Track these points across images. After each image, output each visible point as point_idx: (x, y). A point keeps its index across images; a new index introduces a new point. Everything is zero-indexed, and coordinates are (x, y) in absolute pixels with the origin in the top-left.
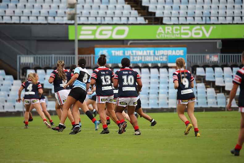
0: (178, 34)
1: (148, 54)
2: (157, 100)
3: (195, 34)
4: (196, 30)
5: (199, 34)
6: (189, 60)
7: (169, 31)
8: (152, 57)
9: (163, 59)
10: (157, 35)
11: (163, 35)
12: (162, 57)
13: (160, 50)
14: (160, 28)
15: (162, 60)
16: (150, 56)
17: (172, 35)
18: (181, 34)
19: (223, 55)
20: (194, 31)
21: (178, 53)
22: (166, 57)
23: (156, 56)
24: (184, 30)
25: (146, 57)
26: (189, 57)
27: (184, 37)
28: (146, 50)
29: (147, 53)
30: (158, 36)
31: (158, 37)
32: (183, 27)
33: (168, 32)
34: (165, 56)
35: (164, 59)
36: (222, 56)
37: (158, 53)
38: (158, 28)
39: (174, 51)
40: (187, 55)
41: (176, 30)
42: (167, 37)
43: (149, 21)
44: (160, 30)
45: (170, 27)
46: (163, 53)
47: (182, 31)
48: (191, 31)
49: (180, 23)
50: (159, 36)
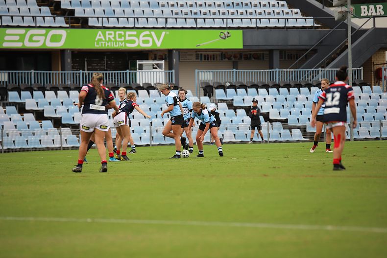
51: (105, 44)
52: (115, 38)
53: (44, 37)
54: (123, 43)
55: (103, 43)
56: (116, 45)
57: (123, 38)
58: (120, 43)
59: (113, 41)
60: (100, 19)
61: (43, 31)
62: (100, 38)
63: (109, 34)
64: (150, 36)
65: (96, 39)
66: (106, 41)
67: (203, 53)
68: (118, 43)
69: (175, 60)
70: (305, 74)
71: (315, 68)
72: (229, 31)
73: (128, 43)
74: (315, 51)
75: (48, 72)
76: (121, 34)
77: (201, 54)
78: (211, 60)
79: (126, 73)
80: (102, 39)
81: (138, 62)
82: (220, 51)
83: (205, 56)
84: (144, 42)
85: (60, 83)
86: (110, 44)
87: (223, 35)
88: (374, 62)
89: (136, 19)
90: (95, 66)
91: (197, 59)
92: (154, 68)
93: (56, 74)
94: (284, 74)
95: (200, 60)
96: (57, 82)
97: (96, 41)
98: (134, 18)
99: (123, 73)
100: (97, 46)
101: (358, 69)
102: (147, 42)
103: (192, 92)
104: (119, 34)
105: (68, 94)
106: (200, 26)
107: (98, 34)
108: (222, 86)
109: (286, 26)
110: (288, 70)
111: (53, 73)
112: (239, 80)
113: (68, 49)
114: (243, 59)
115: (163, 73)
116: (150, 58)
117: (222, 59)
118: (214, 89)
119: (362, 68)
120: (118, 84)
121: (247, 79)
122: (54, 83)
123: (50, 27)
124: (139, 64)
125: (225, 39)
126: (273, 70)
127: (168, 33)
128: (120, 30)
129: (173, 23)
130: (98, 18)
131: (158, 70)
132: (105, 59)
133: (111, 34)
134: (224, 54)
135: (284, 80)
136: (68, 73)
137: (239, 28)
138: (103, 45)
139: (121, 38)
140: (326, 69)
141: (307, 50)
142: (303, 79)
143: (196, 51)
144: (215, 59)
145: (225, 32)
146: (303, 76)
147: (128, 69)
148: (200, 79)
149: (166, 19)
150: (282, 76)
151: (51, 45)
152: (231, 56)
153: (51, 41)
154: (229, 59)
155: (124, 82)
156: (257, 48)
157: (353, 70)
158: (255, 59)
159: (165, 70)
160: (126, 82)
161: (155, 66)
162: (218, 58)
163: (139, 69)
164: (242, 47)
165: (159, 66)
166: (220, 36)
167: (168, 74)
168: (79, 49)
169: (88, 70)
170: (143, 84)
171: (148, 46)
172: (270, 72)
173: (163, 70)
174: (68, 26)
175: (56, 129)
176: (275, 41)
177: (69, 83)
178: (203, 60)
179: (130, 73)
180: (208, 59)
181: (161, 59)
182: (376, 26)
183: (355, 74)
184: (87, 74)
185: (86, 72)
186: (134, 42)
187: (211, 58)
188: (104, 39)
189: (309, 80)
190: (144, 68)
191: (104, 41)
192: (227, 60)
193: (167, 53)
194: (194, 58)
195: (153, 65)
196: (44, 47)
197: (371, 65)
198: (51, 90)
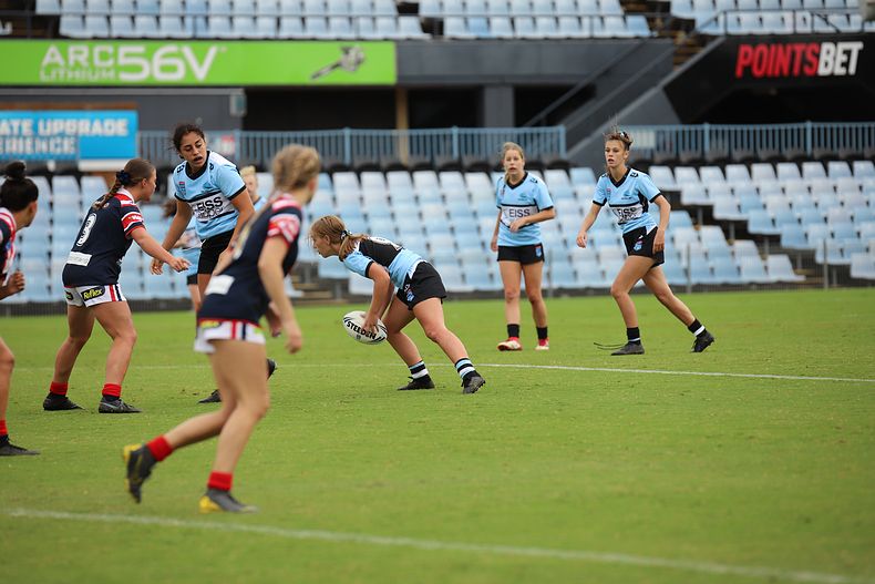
0: (108, 69)
1: (16, 131)
2: (46, 274)
3: (164, 69)
4: (165, 56)
5: (173, 69)
6: (145, 150)
7: (82, 59)
8: (29, 142)
9: (62, 145)
10: (42, 73)
11: (62, 73)
12: (59, 140)
13: (52, 119)
14: (51, 51)
15: (59, 151)
16: (20, 136)
17: (90, 73)
18: (118, 69)
19: (252, 134)
20: (157, 61)
21: (110, 128)
22: (72, 141)
23: (42, 138)
24: (128, 55)
25: (8, 142)
26: (145, 140)
27: (127, 78)
28: (8, 120)
29: (11, 128)
30: (46, 74)
31: (44, 79)
32: (124, 48)
33: (77, 64)
34: (69, 137)
35: (67, 148)
36: (248, 139)
37: (45, 128)
38: (46, 49)
39: (97, 124)
40: (137, 135)
41: (104, 56)
42: (74, 78)
43: (14, 28)
44: (53, 56)
45: (83, 47)
46: (62, 127)
47: (122, 61)
48: (150, 60)
49: (115, 33)
50: (48, 74)
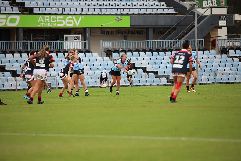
51: (44, 24)
52: (50, 20)
53: (5, 20)
54: (55, 24)
55: (43, 23)
56: (51, 25)
57: (55, 20)
58: (53, 24)
59: (49, 23)
60: (41, 9)
61: (5, 16)
62: (40, 20)
63: (46, 18)
64: (72, 19)
65: (38, 21)
66: (44, 22)
67: (105, 30)
68: (52, 23)
69: (87, 34)
70: (169, 43)
71: (175, 39)
72: (121, 16)
73: (58, 24)
74: (175, 29)
75: (8, 42)
76: (54, 18)
77: (104, 31)
78: (110, 34)
79: (57, 42)
80: (42, 21)
81: (65, 36)
82: (116, 29)
83: (106, 31)
84: (68, 23)
85: (16, 48)
86: (47, 24)
87: (117, 19)
88: (211, 36)
89: (63, 9)
90: (38, 38)
91: (101, 34)
92: (74, 39)
93: (13, 43)
94: (156, 43)
95: (103, 34)
96: (14, 48)
97: (38, 22)
98: (62, 8)
99: (55, 42)
100: (39, 26)
101: (202, 40)
102: (71, 23)
103: (98, 55)
104: (52, 18)
105: (21, 56)
106: (103, 13)
107: (40, 18)
108: (117, 50)
109: (157, 13)
110: (158, 41)
111: (11, 43)
112: (127, 47)
113: (20, 28)
114: (130, 34)
115: (80, 42)
116: (72, 33)
117: (117, 34)
118: (112, 52)
119: (204, 39)
120: (52, 49)
121: (133, 46)
122: (12, 49)
123: (9, 14)
124: (65, 37)
125: (119, 21)
126: (149, 41)
127: (83, 17)
128: (53, 15)
129: (86, 11)
130: (39, 8)
131: (77, 40)
132: (44, 34)
133: (48, 18)
134: (119, 31)
135: (156, 47)
136: (20, 43)
137: (127, 14)
138: (43, 25)
139: (54, 21)
140: (182, 40)
141: (170, 28)
142: (167, 46)
143: (101, 29)
144: (113, 34)
145: (119, 17)
146: (167, 44)
147: (58, 40)
148: (104, 46)
149: (82, 9)
150: (154, 44)
151: (10, 25)
152: (123, 32)
153: (10, 22)
154: (122, 33)
155: (56, 48)
156: (139, 27)
157: (198, 41)
158: (137, 33)
159: (81, 41)
160: (57, 48)
161: (75, 38)
162: (115, 34)
163: (65, 40)
164: (129, 26)
165: (78, 38)
166: (116, 19)
167: (83, 43)
168: (28, 28)
169: (33, 41)
170: (68, 49)
171: (71, 26)
172: (147, 42)
173: (80, 41)
174: (20, 13)
175: (13, 77)
176: (150, 22)
177: (21, 49)
178: (105, 34)
179: (59, 42)
180: (108, 34)
181: (79, 34)
182: (213, 13)
183: (199, 43)
184: (33, 43)
185: (32, 42)
186: (62, 23)
187: (110, 33)
188: (43, 21)
189: (171, 47)
190: (68, 39)
191: (43, 22)
192: (120, 34)
193: (82, 30)
194: (99, 33)
195: (74, 38)
196: (5, 26)
197: (209, 37)
198: (10, 53)
